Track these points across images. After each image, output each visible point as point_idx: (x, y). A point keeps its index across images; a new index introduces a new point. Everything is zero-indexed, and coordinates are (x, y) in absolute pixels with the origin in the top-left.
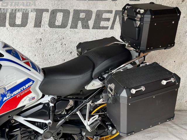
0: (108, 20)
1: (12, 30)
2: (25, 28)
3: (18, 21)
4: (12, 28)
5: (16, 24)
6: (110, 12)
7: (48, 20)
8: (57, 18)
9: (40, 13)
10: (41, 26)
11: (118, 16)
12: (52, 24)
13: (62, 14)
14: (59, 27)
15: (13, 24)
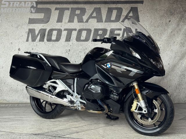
0: (119, 35)
1: (48, 44)
2: (58, 42)
3: (54, 38)
4: (49, 42)
5: (51, 40)
6: (120, 29)
7: (76, 36)
8: (82, 35)
9: (70, 31)
10: (71, 41)
11: (125, 32)
12: (78, 39)
13: (86, 32)
14: (83, 41)
15: (49, 40)
